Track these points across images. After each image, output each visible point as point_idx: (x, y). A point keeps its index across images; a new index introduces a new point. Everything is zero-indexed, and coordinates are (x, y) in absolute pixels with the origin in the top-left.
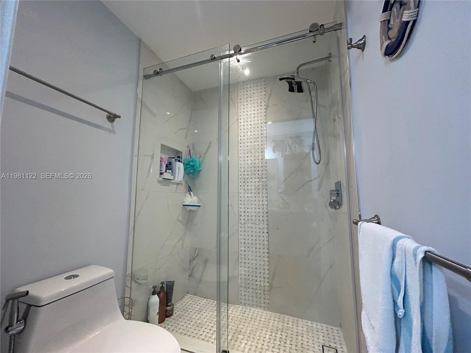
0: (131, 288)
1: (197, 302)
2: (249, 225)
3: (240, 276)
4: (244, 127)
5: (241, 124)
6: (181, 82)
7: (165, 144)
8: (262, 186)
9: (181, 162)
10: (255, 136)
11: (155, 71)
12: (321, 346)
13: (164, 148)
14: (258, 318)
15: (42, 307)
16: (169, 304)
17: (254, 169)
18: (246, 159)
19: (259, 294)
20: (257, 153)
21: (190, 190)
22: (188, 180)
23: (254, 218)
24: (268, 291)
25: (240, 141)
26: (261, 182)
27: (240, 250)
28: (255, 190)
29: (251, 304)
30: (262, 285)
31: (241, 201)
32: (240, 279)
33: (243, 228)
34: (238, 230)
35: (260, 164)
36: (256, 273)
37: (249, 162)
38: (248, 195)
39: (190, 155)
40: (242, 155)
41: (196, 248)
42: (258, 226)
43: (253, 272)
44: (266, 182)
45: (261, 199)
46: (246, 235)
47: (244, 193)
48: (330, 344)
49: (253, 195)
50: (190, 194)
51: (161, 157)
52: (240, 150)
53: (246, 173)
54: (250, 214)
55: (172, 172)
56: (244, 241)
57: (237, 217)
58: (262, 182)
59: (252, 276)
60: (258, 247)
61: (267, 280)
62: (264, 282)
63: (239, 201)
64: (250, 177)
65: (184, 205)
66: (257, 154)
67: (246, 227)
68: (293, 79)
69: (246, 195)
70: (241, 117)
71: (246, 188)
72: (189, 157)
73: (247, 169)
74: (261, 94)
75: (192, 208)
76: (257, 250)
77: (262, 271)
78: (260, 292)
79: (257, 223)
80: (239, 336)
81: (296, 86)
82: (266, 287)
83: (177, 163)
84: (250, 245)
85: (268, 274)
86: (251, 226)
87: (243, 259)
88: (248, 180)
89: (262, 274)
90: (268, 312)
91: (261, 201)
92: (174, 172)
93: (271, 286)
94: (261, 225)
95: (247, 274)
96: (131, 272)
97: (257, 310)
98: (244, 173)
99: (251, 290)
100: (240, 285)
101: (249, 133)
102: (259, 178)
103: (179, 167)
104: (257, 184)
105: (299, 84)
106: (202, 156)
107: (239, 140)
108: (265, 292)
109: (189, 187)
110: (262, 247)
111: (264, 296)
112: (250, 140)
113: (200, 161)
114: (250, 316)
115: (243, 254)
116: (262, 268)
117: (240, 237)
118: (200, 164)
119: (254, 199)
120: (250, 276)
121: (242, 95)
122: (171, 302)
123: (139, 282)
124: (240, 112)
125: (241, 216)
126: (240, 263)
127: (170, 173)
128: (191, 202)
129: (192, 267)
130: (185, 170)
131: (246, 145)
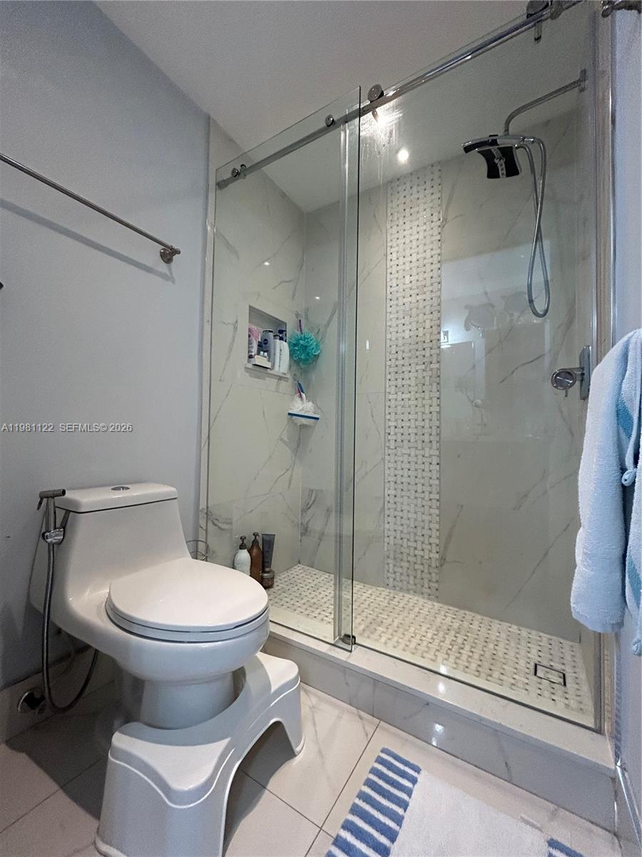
0: (206, 530)
1: (314, 576)
2: (404, 451)
3: (387, 539)
4: (399, 268)
5: (392, 263)
6: (284, 195)
7: (257, 307)
8: (430, 377)
9: (286, 341)
10: (419, 284)
11: (234, 170)
12: (533, 664)
13: (255, 313)
14: (417, 609)
15: (81, 515)
16: (267, 569)
17: (416, 347)
18: (401, 328)
19: (419, 572)
20: (421, 315)
21: (300, 390)
22: (299, 375)
23: (413, 438)
24: (437, 567)
25: (389, 297)
26: (428, 369)
27: (386, 495)
28: (417, 385)
29: (405, 588)
30: (426, 557)
31: (389, 407)
32: (386, 544)
33: (392, 456)
34: (383, 459)
35: (428, 336)
36: (416, 534)
37: (407, 334)
38: (404, 396)
39: (301, 329)
40: (394, 323)
41: (312, 491)
42: (422, 452)
43: (409, 533)
44: (439, 369)
45: (427, 402)
46: (399, 468)
47: (396, 394)
48: (552, 664)
49: (412, 396)
50: (301, 396)
51: (249, 329)
52: (390, 313)
53: (400, 356)
54: (406, 431)
55: (269, 355)
56: (393, 479)
57: (382, 436)
58: (431, 370)
59: (408, 540)
60: (420, 488)
61: (434, 549)
62: (430, 551)
63: (387, 407)
64: (406, 362)
65: (289, 414)
66: (421, 317)
67: (399, 454)
68: (494, 143)
69: (400, 396)
70: (393, 250)
71: (400, 382)
72: (299, 333)
73: (402, 348)
74: (433, 197)
75: (304, 421)
76: (417, 495)
77: (426, 532)
78: (421, 567)
79: (420, 447)
80: (378, 628)
81: (502, 161)
82: (433, 560)
83: (278, 341)
84: (405, 487)
85: (438, 538)
86: (408, 451)
87: (392, 510)
88: (404, 369)
89: (426, 537)
90: (435, 604)
91: (427, 407)
92: (272, 356)
93: (443, 560)
94: (427, 449)
95: (398, 537)
96: (205, 507)
97: (416, 598)
98: (395, 356)
99: (406, 565)
100: (387, 553)
101: (408, 277)
102: (424, 364)
103: (282, 349)
104: (420, 375)
105: (508, 153)
106: (321, 330)
107: (388, 293)
108: (431, 570)
109: (299, 384)
110: (427, 489)
111: (429, 576)
112: (408, 292)
113: (319, 340)
114: (401, 605)
115: (392, 501)
116: (427, 527)
117: (387, 472)
118: (317, 345)
119: (415, 402)
120: (405, 540)
121: (394, 206)
122: (269, 567)
123: (220, 525)
124: (391, 241)
125: (389, 434)
126: (386, 516)
127: (265, 357)
128: (302, 410)
129: (307, 519)
130: (291, 355)
131: (401, 301)
